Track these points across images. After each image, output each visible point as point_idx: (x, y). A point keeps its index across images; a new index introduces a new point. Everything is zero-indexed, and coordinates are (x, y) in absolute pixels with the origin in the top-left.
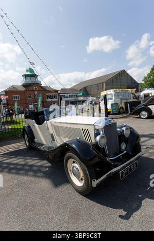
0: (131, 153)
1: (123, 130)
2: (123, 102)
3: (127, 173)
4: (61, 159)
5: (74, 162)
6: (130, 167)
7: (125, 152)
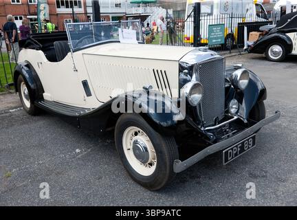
0: (246, 121)
1: (236, 76)
2: (236, 21)
3: (236, 154)
4: (110, 129)
5: (136, 134)
6: (243, 143)
7: (235, 117)
